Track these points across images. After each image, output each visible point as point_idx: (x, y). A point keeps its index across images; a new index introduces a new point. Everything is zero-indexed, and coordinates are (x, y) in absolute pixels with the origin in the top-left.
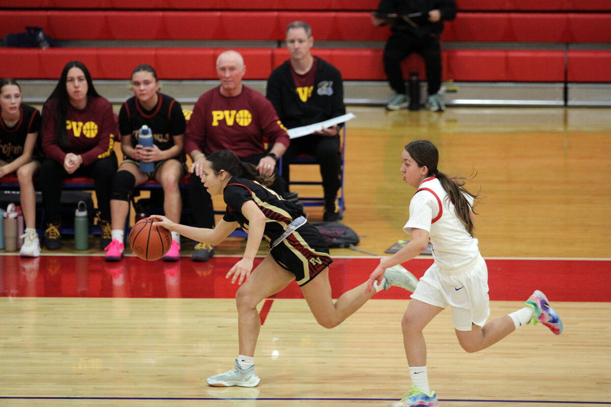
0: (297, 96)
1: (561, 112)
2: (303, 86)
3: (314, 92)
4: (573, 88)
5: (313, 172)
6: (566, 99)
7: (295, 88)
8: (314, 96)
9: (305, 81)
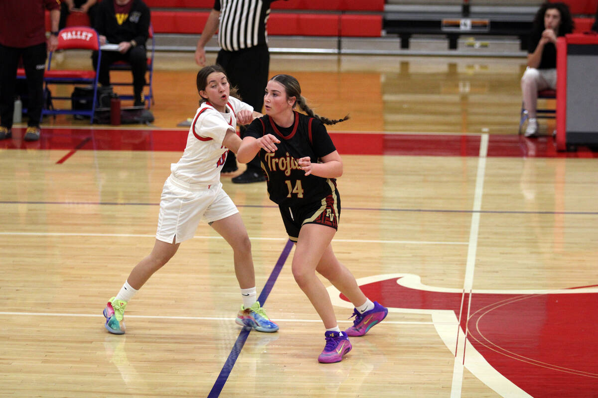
0: (115, 20)
1: (335, 58)
2: (121, 13)
3: (128, 20)
4: (345, 41)
5: (127, 76)
6: (339, 47)
7: (115, 14)
8: (127, 22)
9: (123, 9)
